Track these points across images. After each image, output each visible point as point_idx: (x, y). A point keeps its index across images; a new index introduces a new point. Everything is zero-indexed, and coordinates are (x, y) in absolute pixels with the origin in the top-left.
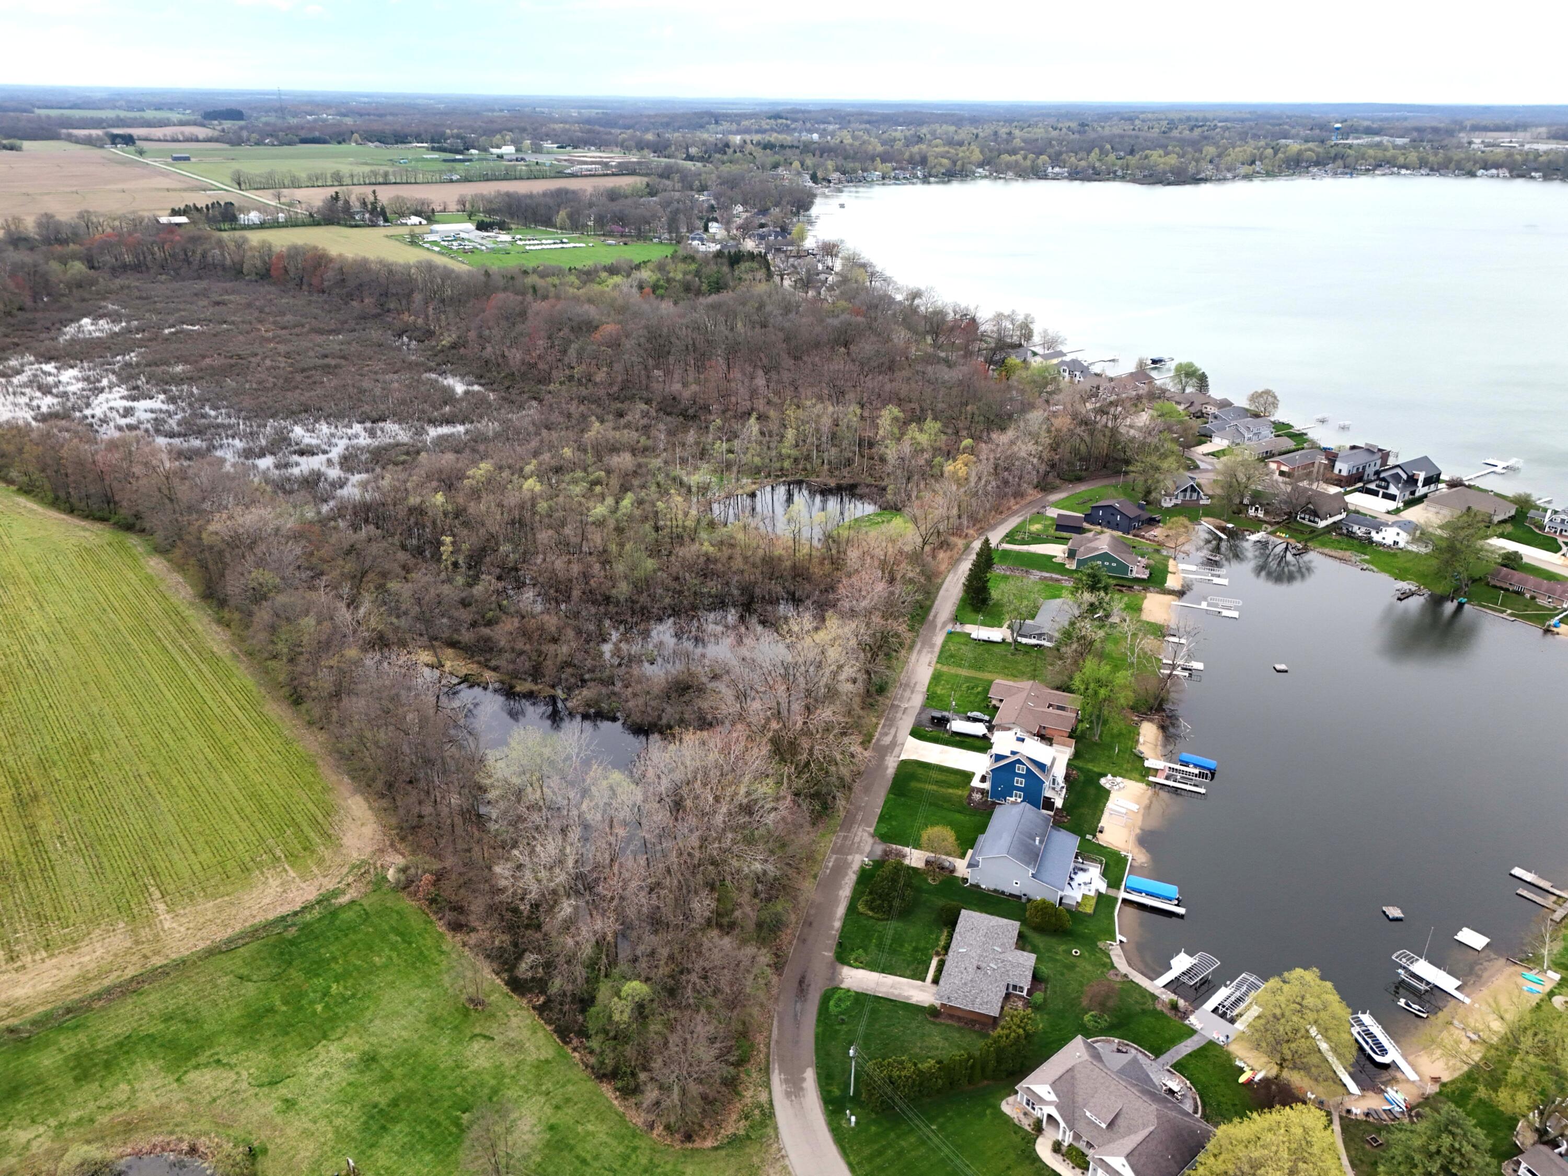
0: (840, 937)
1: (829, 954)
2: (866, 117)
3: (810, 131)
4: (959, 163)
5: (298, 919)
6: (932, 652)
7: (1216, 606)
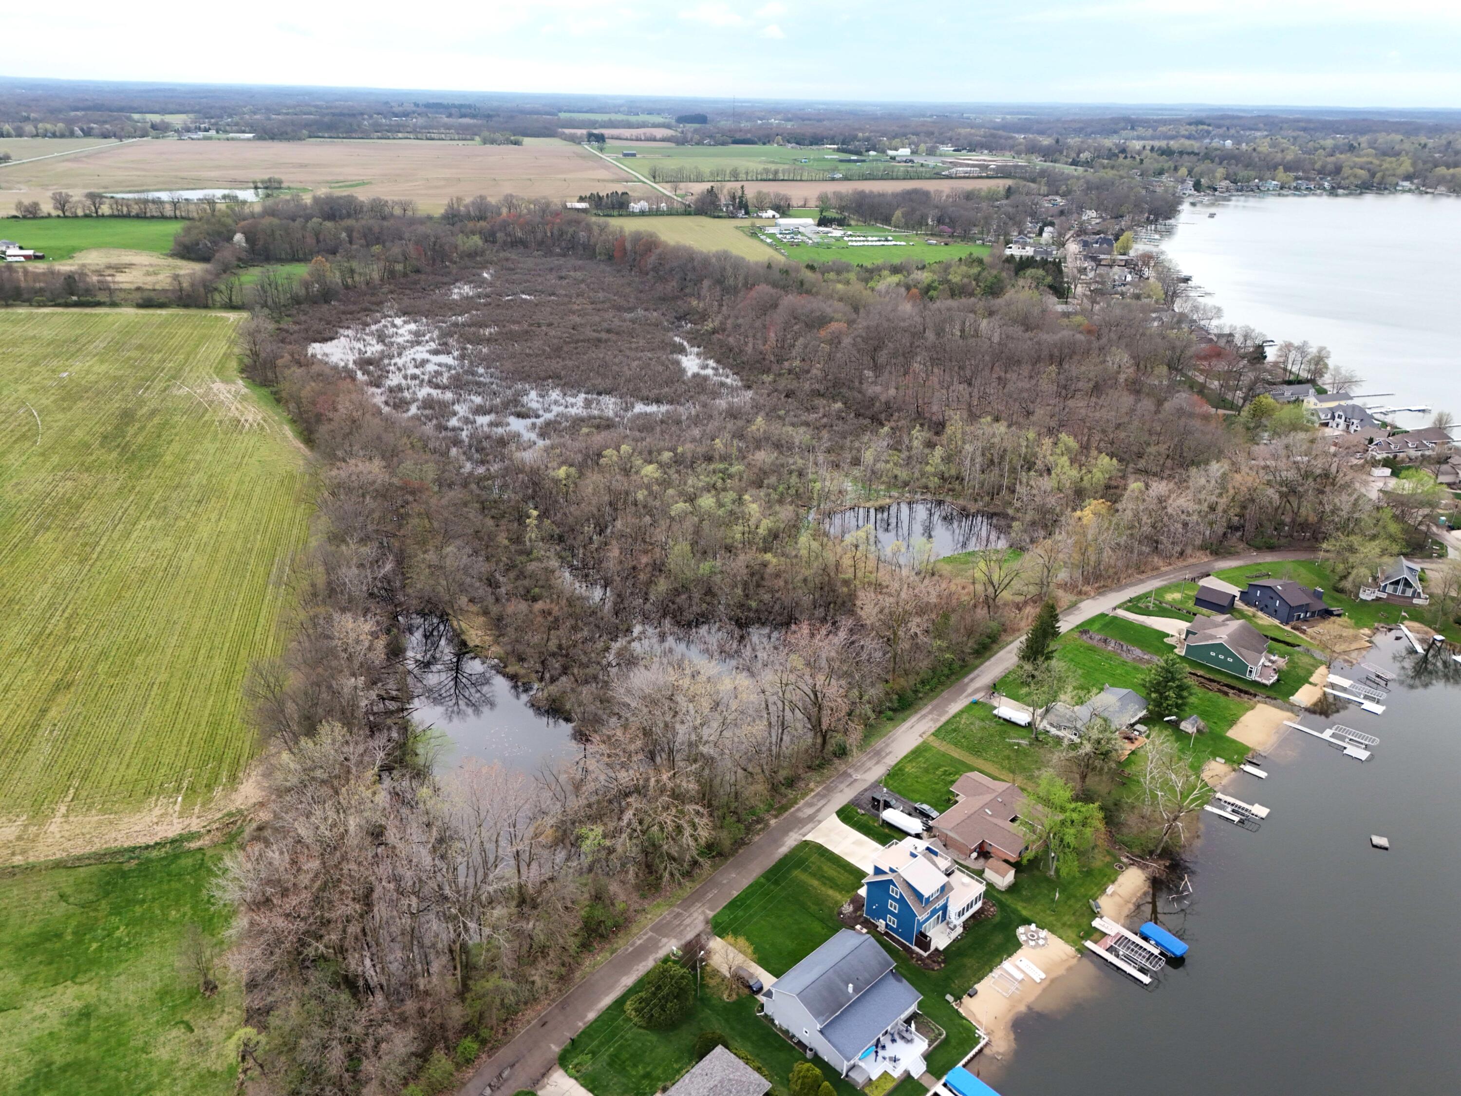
0: (583, 1032)
1: (556, 1049)
2: (1303, 124)
3: (1224, 138)
4: (1379, 175)
5: (146, 854)
6: (935, 721)
7: (1342, 738)
